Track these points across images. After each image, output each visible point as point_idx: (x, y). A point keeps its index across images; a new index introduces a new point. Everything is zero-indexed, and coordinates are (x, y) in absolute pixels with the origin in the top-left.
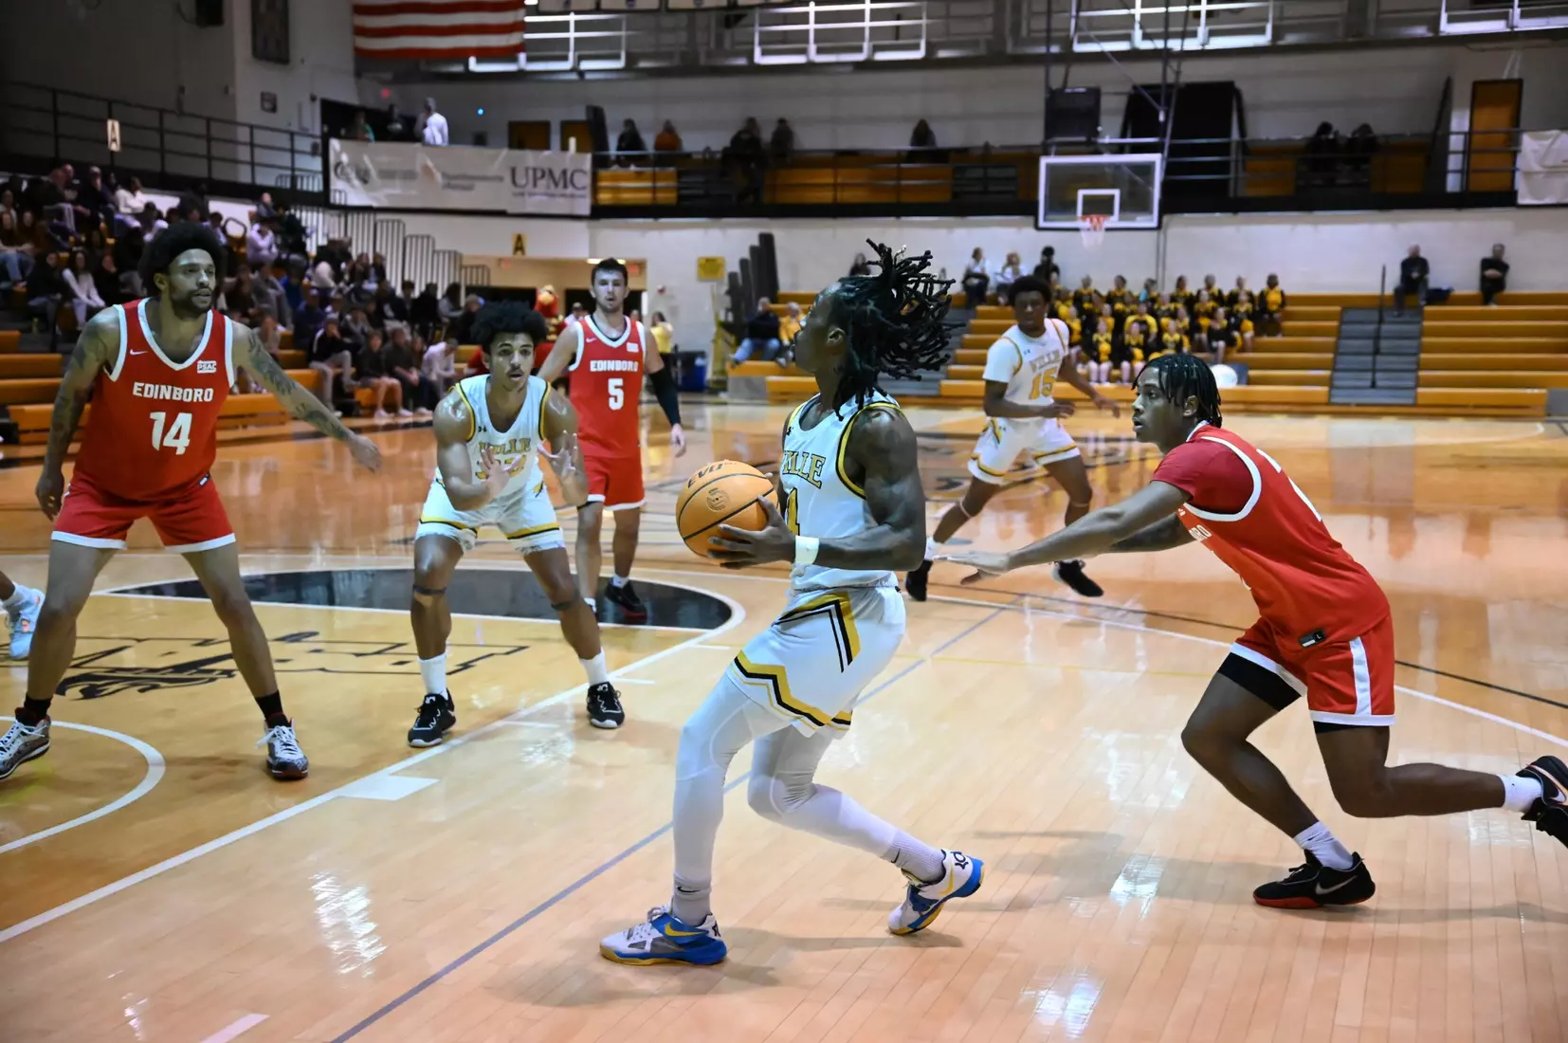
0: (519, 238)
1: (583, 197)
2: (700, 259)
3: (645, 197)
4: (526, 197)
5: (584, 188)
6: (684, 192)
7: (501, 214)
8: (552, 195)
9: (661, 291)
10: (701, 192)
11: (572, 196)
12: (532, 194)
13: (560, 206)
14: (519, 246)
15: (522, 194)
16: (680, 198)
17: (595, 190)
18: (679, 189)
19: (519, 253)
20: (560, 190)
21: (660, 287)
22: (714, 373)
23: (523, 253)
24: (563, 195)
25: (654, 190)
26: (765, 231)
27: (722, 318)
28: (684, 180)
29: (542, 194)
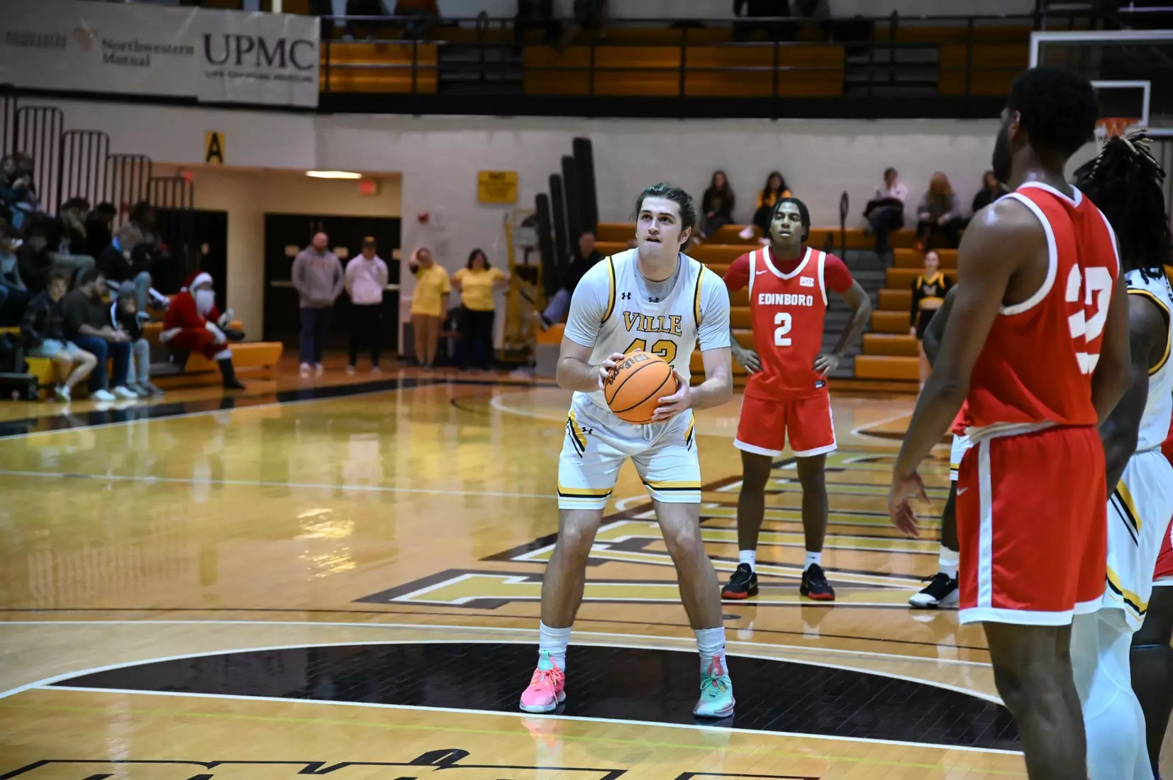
0: (215, 139)
1: (308, 79)
2: (481, 174)
3: (399, 83)
4: (226, 78)
5: (310, 67)
6: (446, 76)
7: (189, 102)
8: (263, 77)
9: (423, 219)
10: (475, 76)
11: (291, 78)
12: (234, 75)
13: (274, 93)
14: (215, 150)
15: (222, 74)
16: (442, 84)
17: (326, 70)
18: (440, 71)
19: (214, 160)
20: (275, 69)
21: (422, 213)
22: (507, 339)
23: (221, 160)
24: (279, 77)
25: (414, 72)
26: (580, 135)
27: (519, 259)
28: (446, 59)
29: (249, 75)
